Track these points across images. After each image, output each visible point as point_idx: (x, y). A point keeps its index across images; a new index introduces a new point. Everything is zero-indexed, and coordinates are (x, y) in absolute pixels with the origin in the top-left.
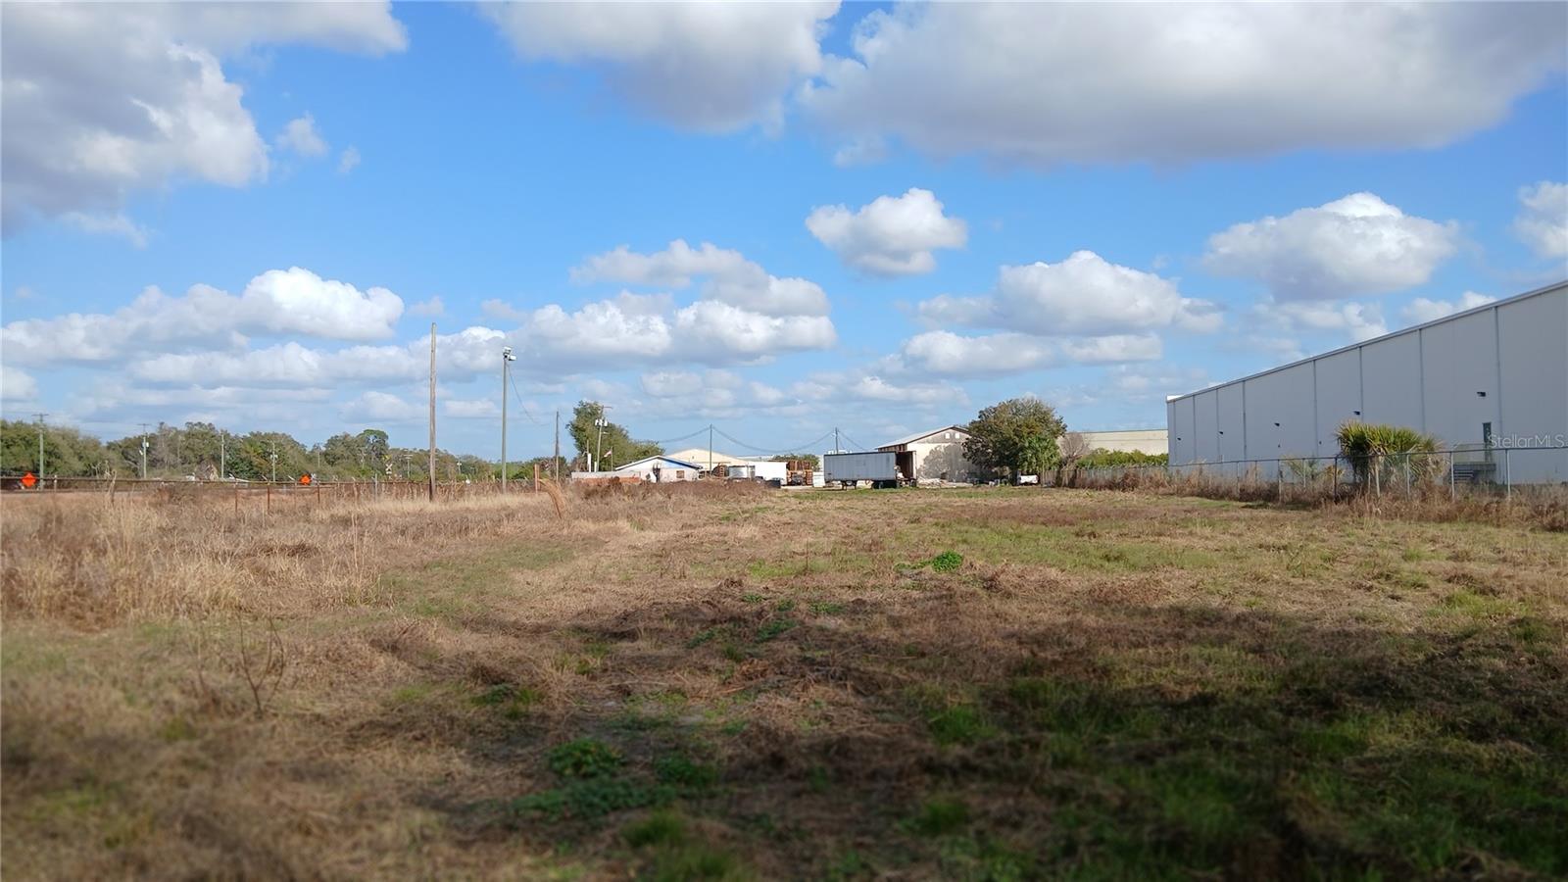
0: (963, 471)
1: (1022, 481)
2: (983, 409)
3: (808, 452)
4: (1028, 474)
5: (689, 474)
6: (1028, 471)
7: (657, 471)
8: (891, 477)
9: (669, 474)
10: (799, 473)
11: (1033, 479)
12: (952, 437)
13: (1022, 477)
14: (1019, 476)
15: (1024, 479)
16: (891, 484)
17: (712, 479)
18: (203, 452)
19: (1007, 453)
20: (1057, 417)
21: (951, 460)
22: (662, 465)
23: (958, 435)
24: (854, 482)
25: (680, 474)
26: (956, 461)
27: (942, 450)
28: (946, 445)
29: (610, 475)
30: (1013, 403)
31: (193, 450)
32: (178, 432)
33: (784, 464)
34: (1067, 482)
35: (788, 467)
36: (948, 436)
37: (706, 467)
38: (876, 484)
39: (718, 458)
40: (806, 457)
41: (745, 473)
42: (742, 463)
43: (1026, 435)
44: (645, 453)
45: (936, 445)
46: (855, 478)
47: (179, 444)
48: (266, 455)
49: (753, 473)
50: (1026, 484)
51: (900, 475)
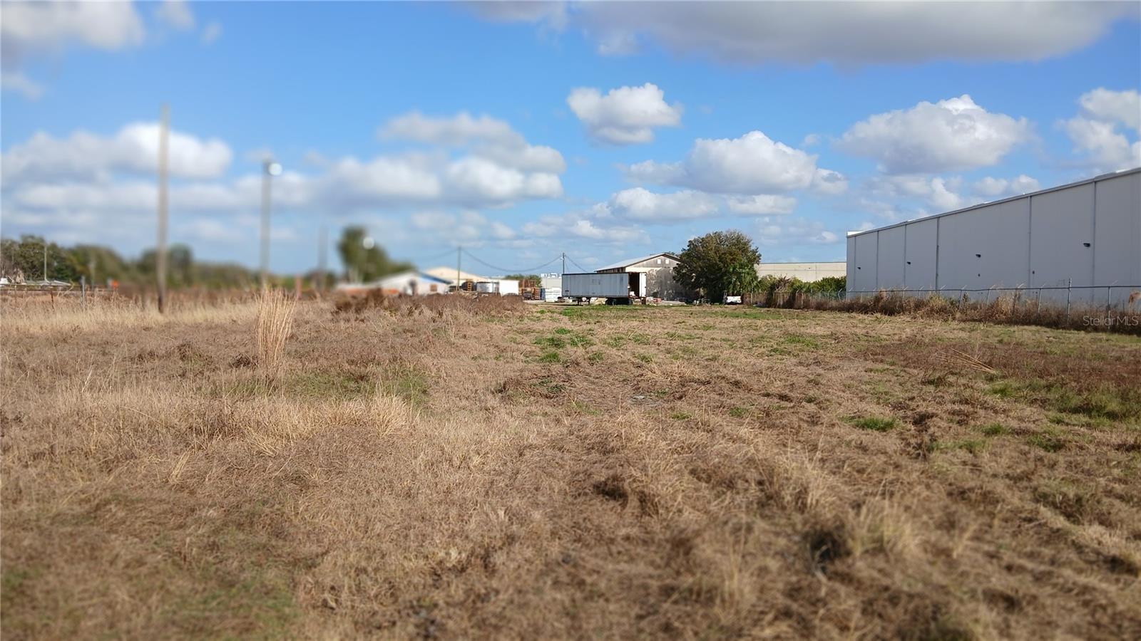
0: (671, 291)
1: (729, 301)
2: (692, 239)
3: (533, 273)
4: (733, 295)
5: (442, 289)
6: (733, 293)
7: (413, 285)
8: (624, 294)
9: (424, 288)
10: (529, 289)
11: (737, 299)
12: (663, 262)
13: (729, 298)
14: (725, 297)
15: (730, 299)
16: (624, 301)
17: (462, 292)
18: (34, 259)
19: (712, 277)
20: (753, 248)
21: (661, 282)
22: (420, 281)
23: (667, 261)
24: (589, 298)
25: (433, 288)
26: (666, 283)
27: (654, 273)
28: (658, 269)
29: (371, 286)
30: (718, 235)
31: (25, 257)
32: (13, 243)
33: (516, 283)
34: (781, 303)
35: (520, 285)
36: (659, 262)
37: (455, 283)
38: (611, 301)
39: (465, 276)
40: (531, 278)
41: (491, 289)
42: (489, 281)
43: (729, 261)
44: (401, 269)
45: (649, 269)
46: (590, 294)
47: (13, 252)
48: (85, 263)
49: (498, 289)
50: (732, 303)
51: (632, 293)
